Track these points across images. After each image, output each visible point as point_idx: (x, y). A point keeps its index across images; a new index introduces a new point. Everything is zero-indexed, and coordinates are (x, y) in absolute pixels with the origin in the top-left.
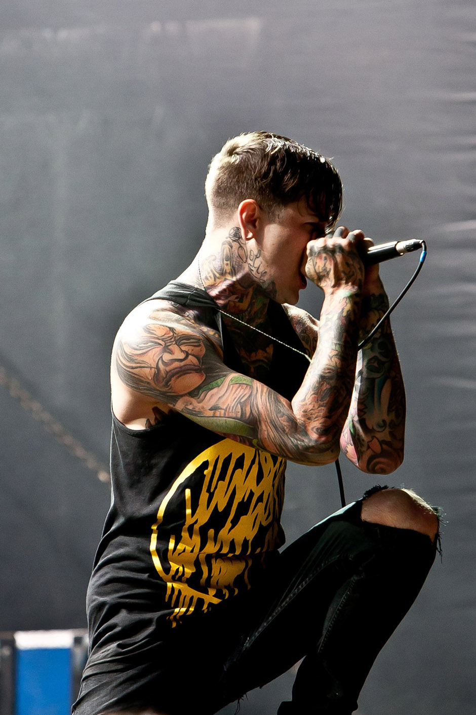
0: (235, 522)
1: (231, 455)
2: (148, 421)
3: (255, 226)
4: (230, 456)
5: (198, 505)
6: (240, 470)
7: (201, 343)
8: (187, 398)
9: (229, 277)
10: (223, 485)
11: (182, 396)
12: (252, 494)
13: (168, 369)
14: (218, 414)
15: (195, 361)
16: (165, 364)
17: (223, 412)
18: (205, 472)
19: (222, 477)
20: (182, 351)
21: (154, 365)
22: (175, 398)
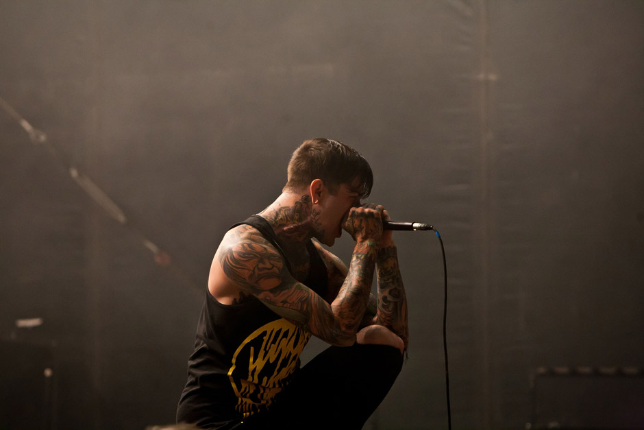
0: (279, 371)
2: (235, 299)
3: (319, 196)
4: (280, 330)
5: (257, 357)
6: (285, 339)
7: (281, 260)
8: (267, 292)
10: (274, 347)
11: (264, 291)
12: (290, 354)
13: (261, 273)
14: (285, 305)
15: (277, 271)
16: (259, 269)
17: (289, 305)
18: (264, 338)
19: (274, 342)
20: (271, 264)
21: (252, 269)
22: (259, 291)
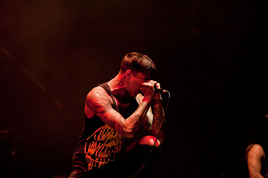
1: (108, 128)
2: (92, 116)
5: (97, 138)
7: (107, 101)
8: (100, 113)
9: (121, 86)
10: (104, 135)
13: (97, 105)
14: (106, 119)
15: (104, 105)
18: (101, 132)
20: (102, 102)
21: (94, 103)
22: (97, 113)
